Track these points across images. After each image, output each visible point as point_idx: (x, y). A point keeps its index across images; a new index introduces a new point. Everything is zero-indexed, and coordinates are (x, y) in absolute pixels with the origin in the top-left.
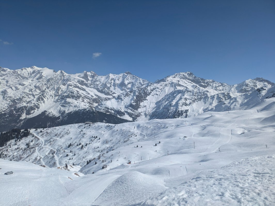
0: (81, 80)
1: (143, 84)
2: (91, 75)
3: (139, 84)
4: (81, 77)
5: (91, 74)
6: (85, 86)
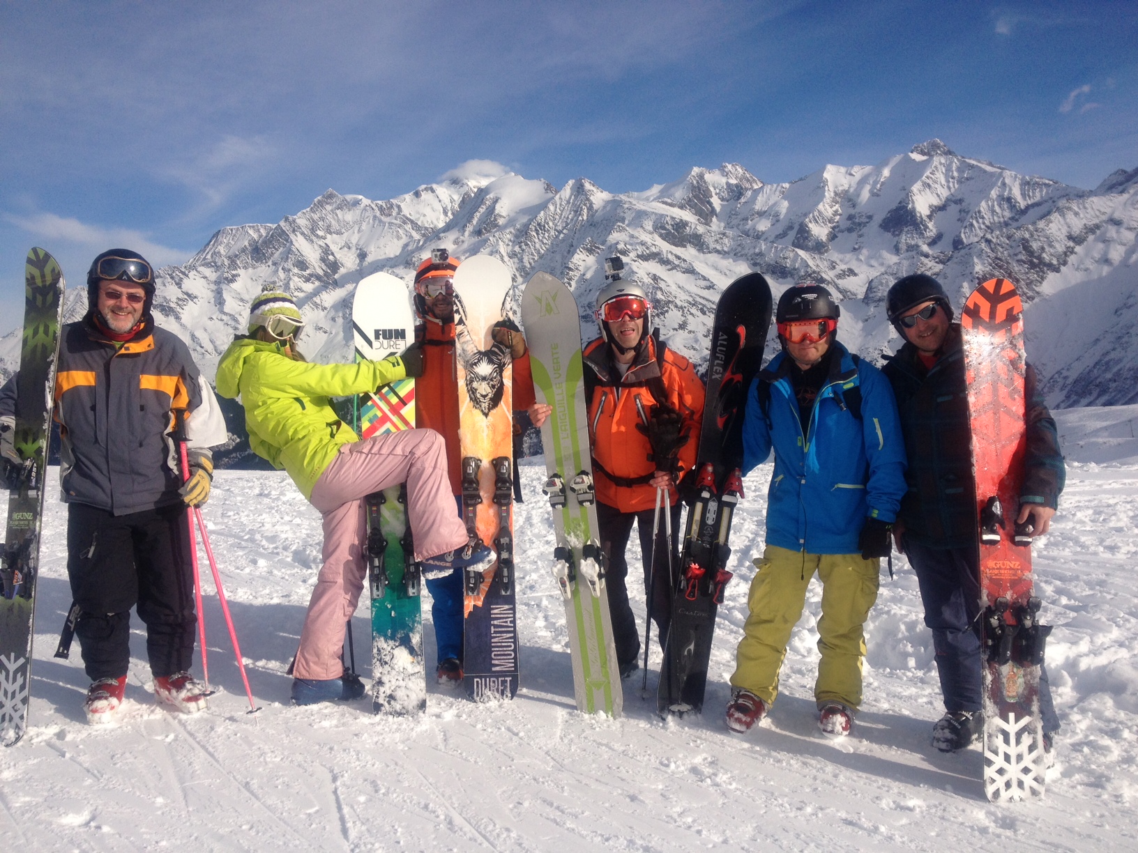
0: (673, 218)
1: (1022, 204)
2: (728, 184)
3: (997, 208)
4: (671, 205)
5: (724, 180)
6: (695, 245)
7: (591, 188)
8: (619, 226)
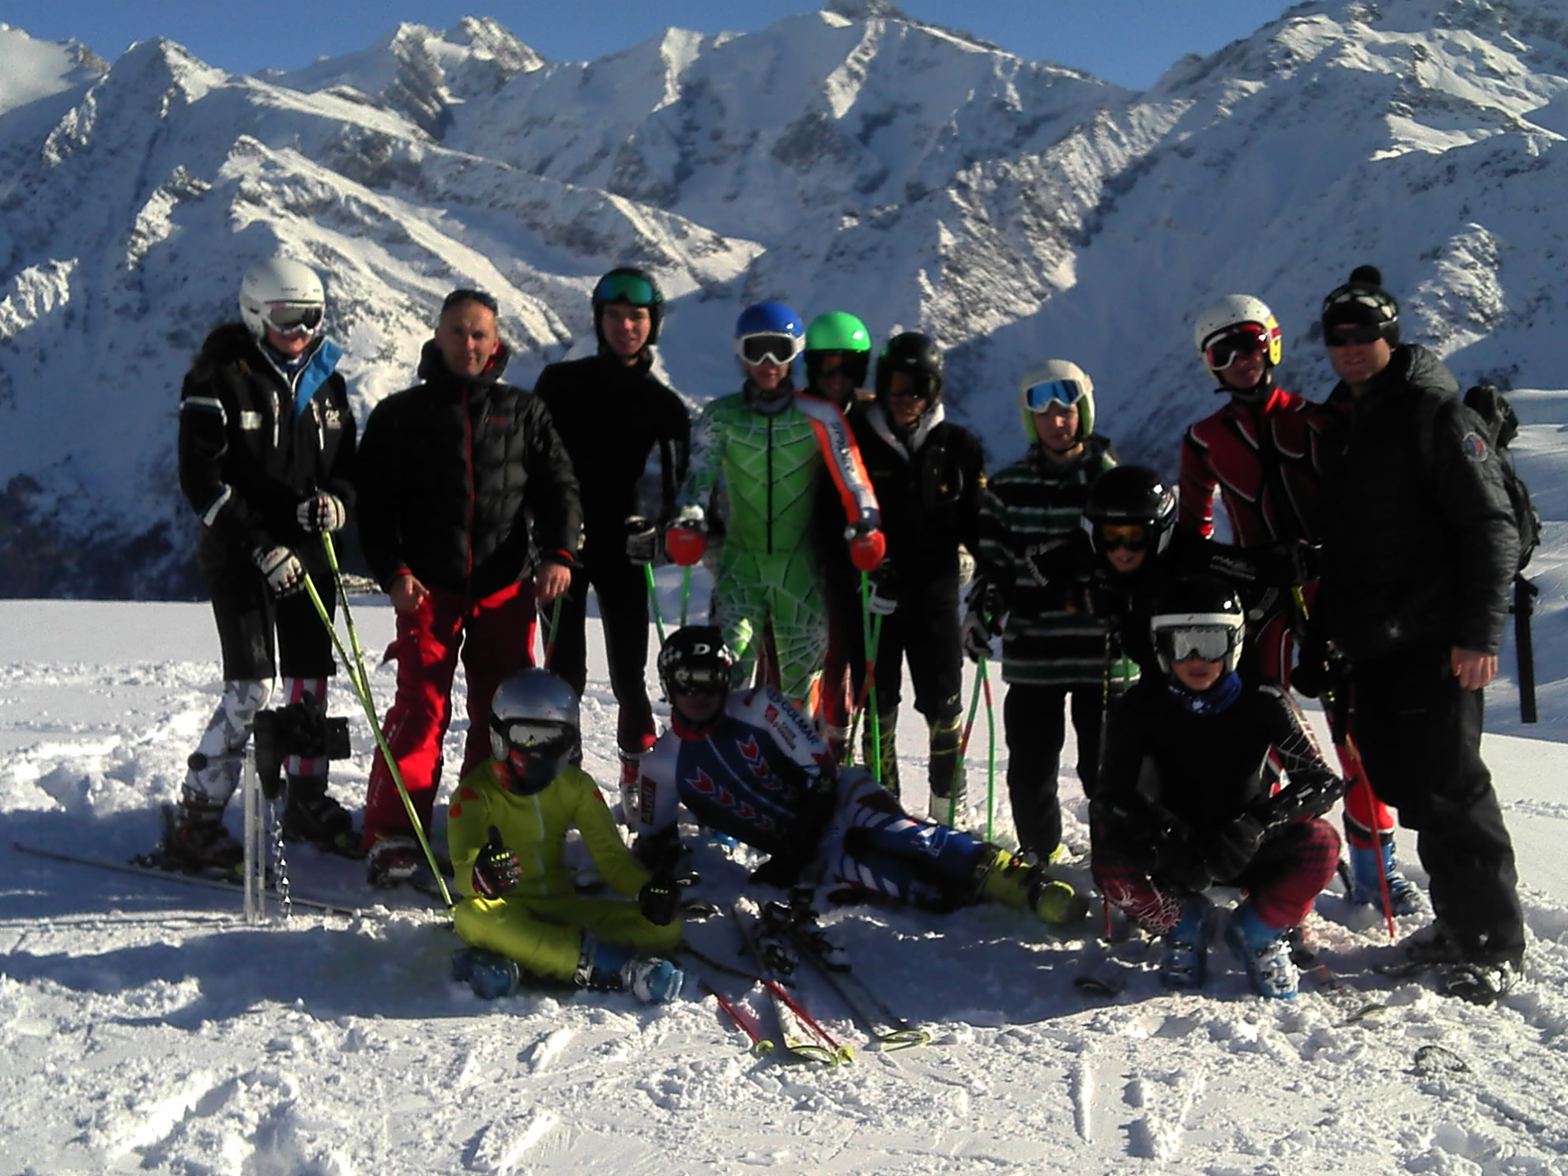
0: (358, 128)
2: (472, 59)
4: (356, 100)
5: (463, 52)
7: (183, 61)
8: (243, 143)
